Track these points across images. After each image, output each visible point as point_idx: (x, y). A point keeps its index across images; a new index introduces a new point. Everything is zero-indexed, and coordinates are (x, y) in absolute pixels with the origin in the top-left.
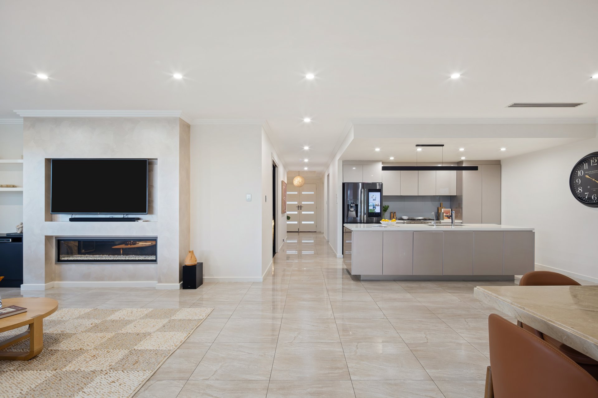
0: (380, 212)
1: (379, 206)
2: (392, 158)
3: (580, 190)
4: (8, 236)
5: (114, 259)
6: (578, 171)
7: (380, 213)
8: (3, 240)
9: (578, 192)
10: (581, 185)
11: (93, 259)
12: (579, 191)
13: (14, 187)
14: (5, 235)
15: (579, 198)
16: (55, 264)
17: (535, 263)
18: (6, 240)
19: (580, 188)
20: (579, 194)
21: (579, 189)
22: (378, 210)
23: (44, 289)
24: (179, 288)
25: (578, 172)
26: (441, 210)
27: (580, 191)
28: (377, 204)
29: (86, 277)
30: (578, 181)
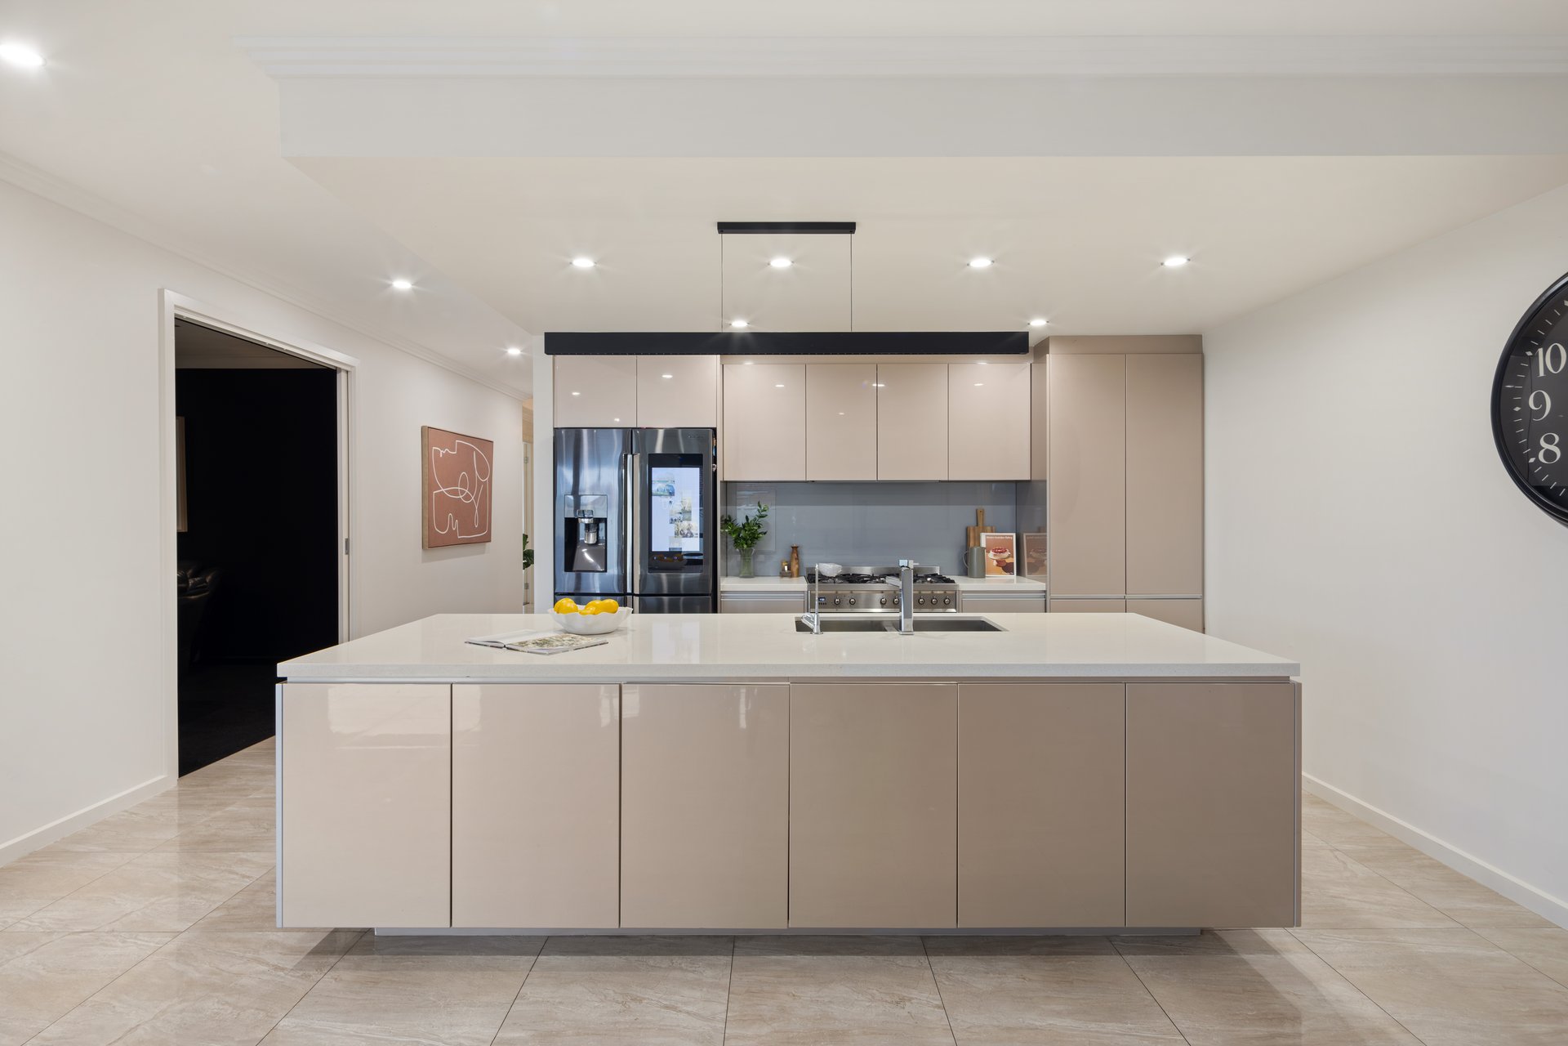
0: (701, 548)
3: (1547, 451)
6: (1534, 349)
9: (1537, 460)
10: (1553, 424)
12: (1545, 458)
15: (1543, 490)
17: (1303, 773)
19: (1550, 440)
20: (1542, 473)
21: (1542, 443)
25: (1536, 356)
26: (978, 539)
27: (1549, 455)
30: (1540, 400)
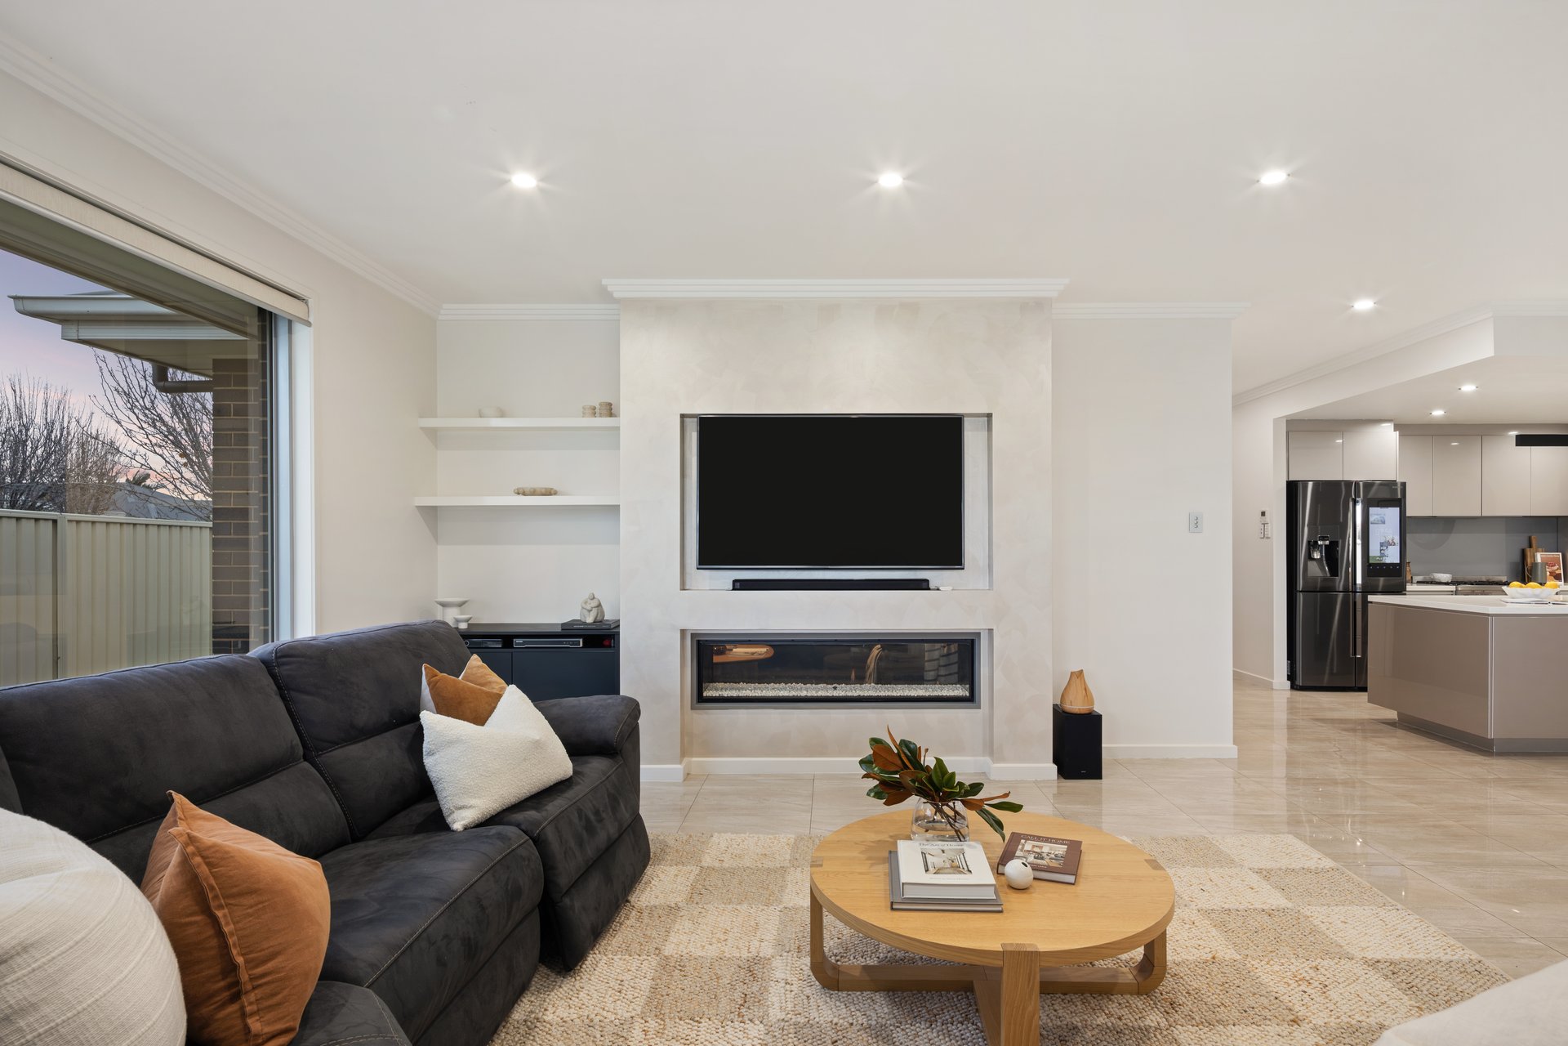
0: (1398, 562)
1: (1394, 545)
2: (1438, 413)
4: (569, 631)
5: (862, 694)
7: (1399, 565)
8: (561, 643)
11: (791, 695)
13: (549, 493)
14: (559, 630)
16: (692, 708)
18: (568, 643)
22: (1392, 556)
23: (680, 778)
24: (1056, 777)
26: (1534, 557)
28: (1389, 538)
29: (775, 746)
